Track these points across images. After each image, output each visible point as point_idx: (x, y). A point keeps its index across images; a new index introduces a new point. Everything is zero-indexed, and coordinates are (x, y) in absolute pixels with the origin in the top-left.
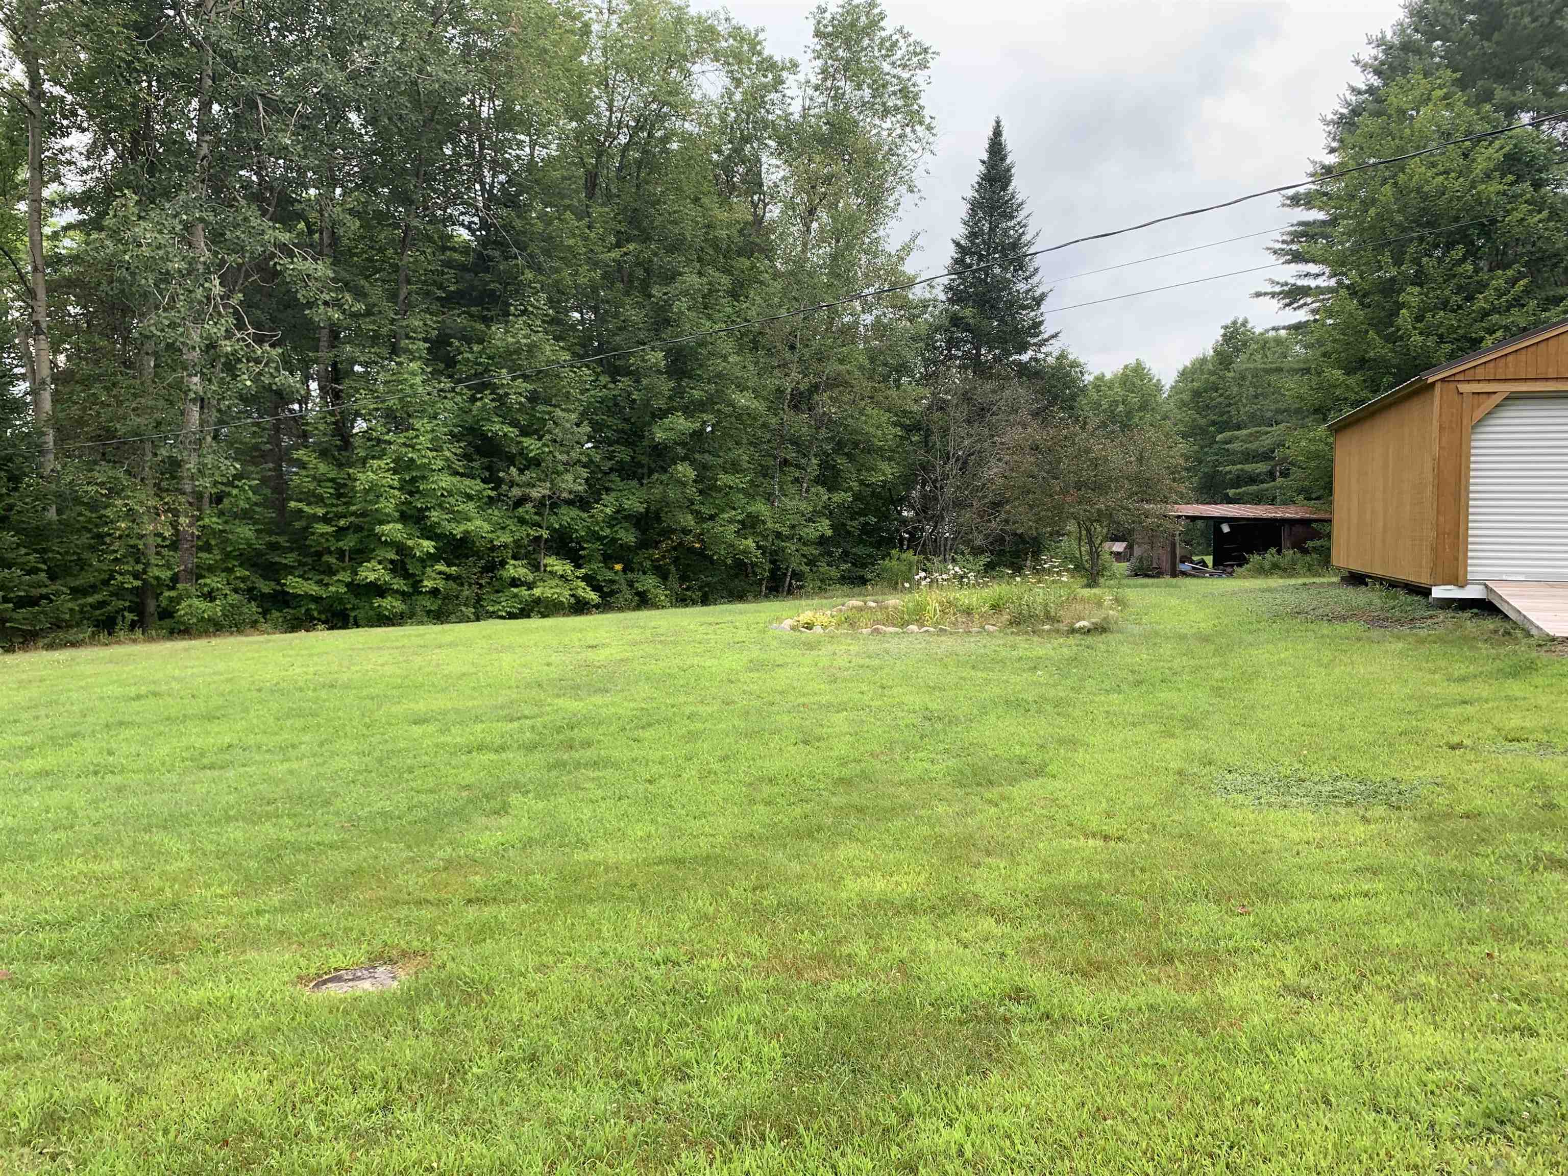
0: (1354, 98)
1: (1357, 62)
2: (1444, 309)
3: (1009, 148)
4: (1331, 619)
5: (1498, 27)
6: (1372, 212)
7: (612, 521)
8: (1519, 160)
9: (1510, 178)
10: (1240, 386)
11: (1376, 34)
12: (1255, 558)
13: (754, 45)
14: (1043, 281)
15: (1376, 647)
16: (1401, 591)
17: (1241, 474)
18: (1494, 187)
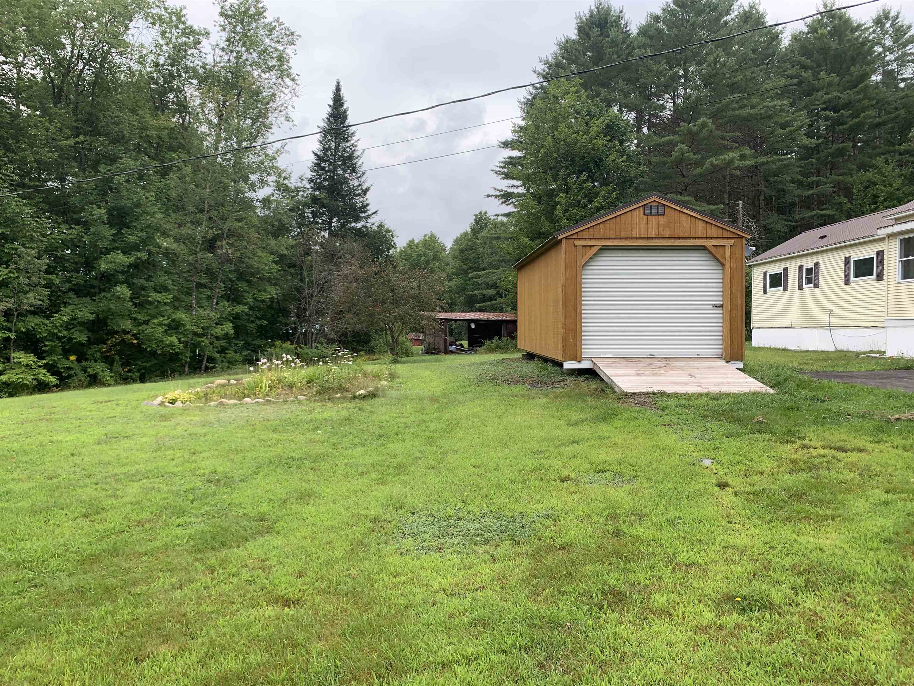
0: (534, 91)
1: (535, 72)
2: (578, 207)
3: (345, 99)
4: (511, 382)
6: (542, 151)
7: (68, 326)
8: (612, 129)
9: (608, 137)
10: (484, 247)
11: (544, 57)
12: (488, 342)
13: (179, 16)
14: (368, 181)
15: (531, 402)
16: (550, 364)
17: (484, 295)
18: (601, 142)
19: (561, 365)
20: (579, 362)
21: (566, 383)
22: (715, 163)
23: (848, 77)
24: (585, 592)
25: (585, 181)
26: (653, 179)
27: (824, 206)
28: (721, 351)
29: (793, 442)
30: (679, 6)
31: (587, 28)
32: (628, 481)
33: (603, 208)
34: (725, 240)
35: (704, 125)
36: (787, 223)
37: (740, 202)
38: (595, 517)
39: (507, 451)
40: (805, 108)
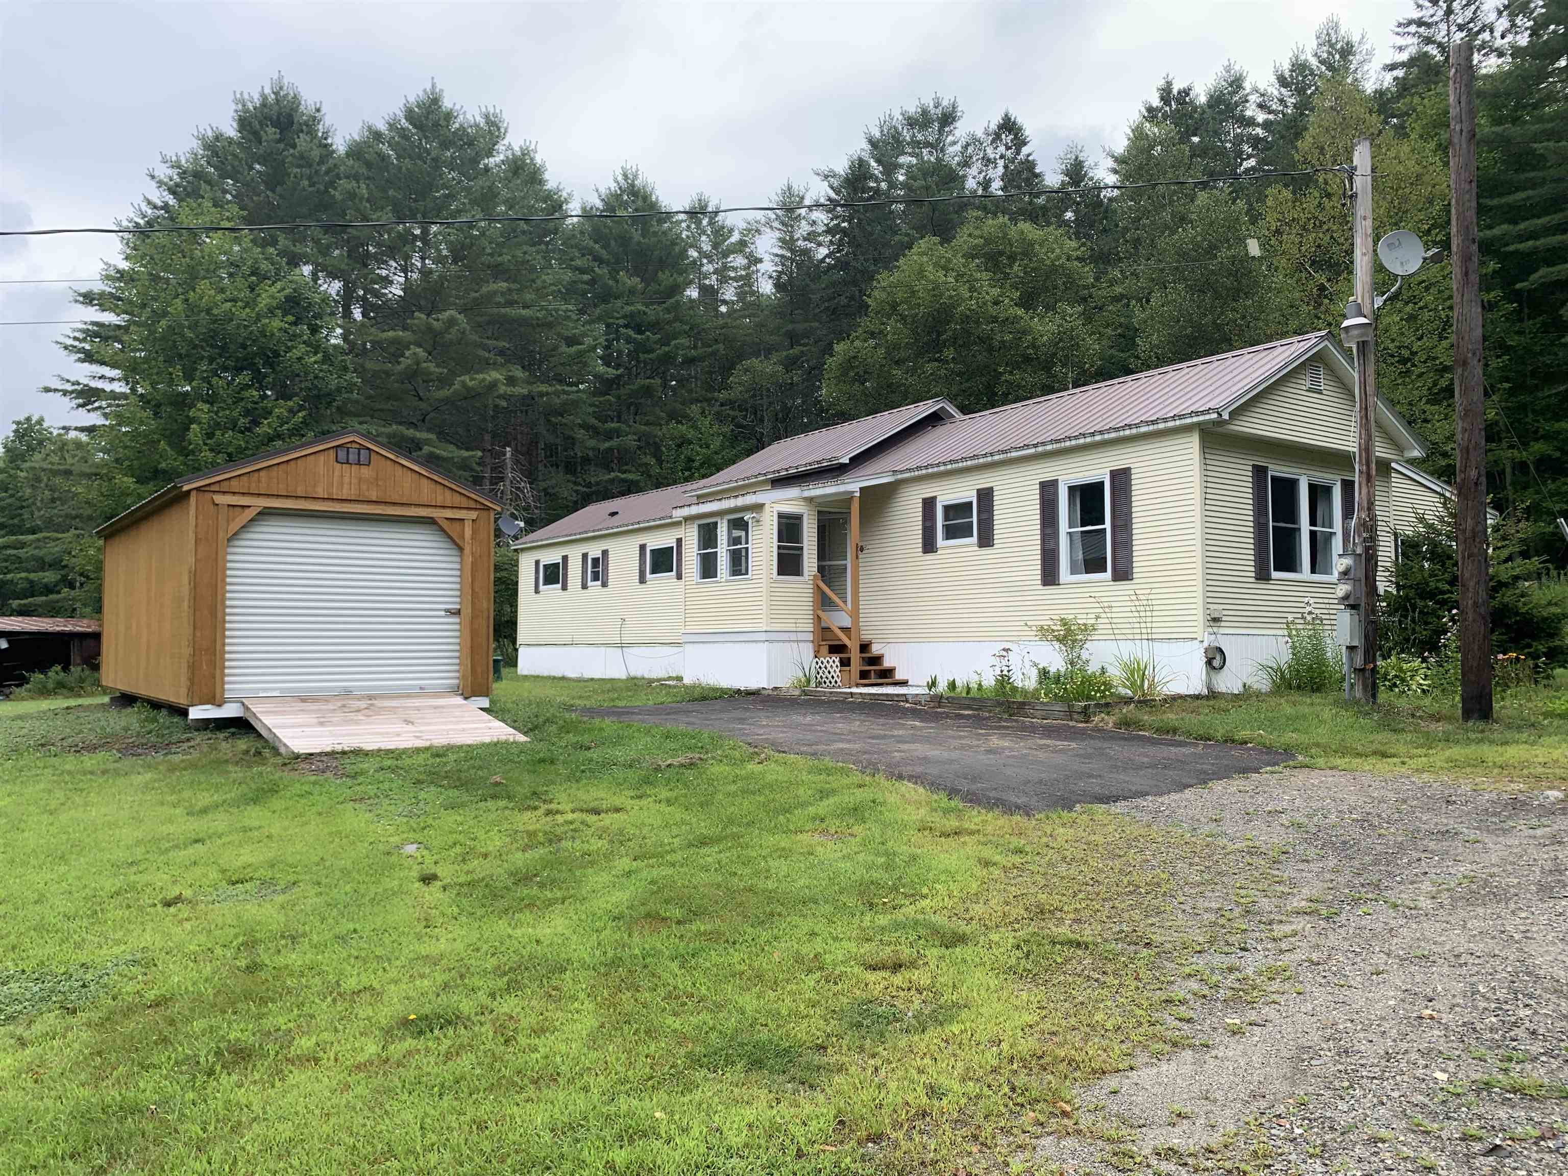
0: (149, 212)
1: (153, 177)
2: (233, 430)
4: (82, 749)
5: (281, 183)
6: (164, 323)
8: (298, 304)
9: (290, 318)
10: (34, 487)
11: (171, 155)
12: (36, 677)
15: (121, 781)
16: (164, 712)
17: (31, 582)
18: (276, 324)
19: (184, 713)
20: (219, 706)
21: (192, 743)
22: (471, 384)
23: (654, 287)
24: (188, 1057)
25: (247, 387)
26: (370, 397)
27: (626, 467)
28: (457, 681)
29: (536, 808)
30: (415, 126)
31: (256, 124)
32: (283, 891)
33: (279, 436)
34: (465, 512)
35: (452, 322)
36: (575, 488)
37: (508, 449)
38: (219, 951)
39: (63, 868)
40: (599, 319)
